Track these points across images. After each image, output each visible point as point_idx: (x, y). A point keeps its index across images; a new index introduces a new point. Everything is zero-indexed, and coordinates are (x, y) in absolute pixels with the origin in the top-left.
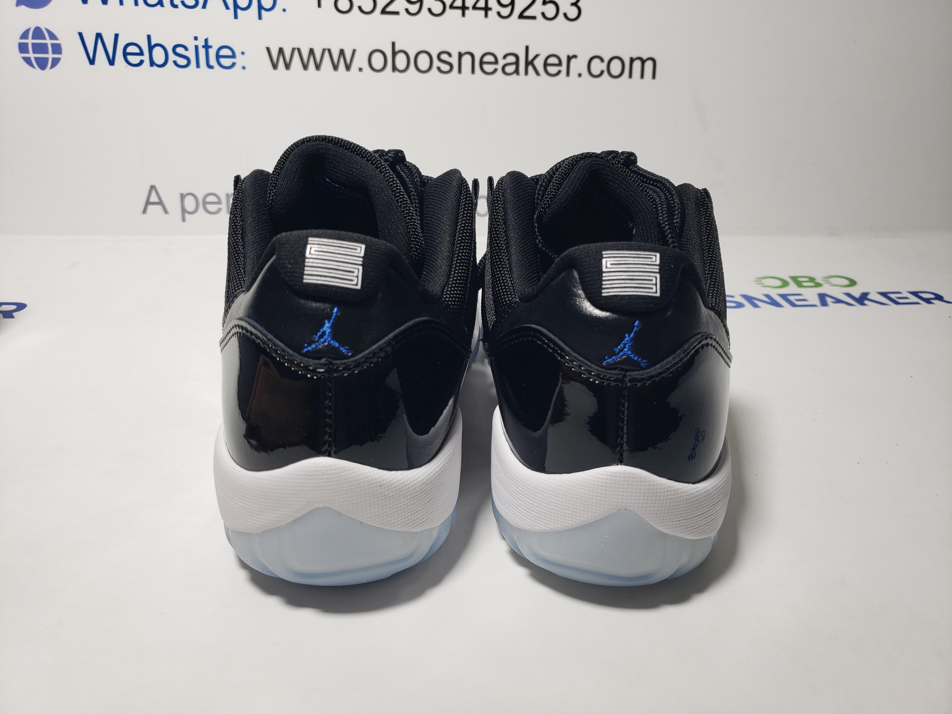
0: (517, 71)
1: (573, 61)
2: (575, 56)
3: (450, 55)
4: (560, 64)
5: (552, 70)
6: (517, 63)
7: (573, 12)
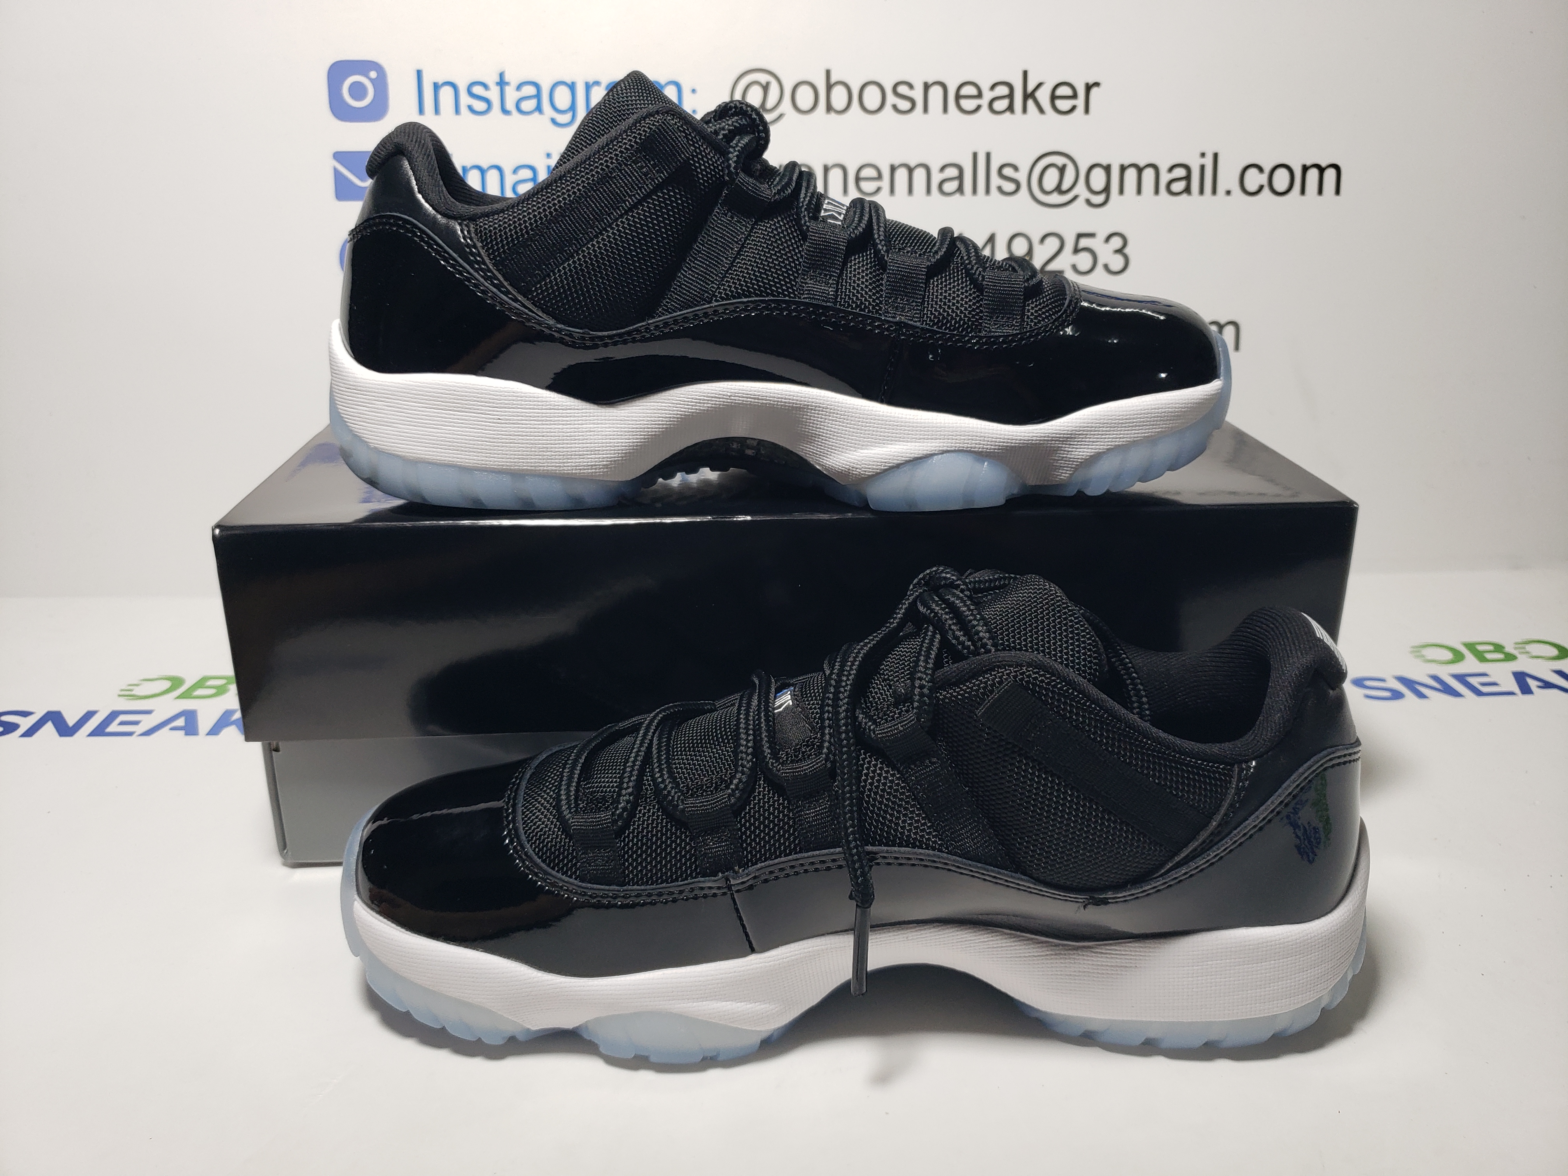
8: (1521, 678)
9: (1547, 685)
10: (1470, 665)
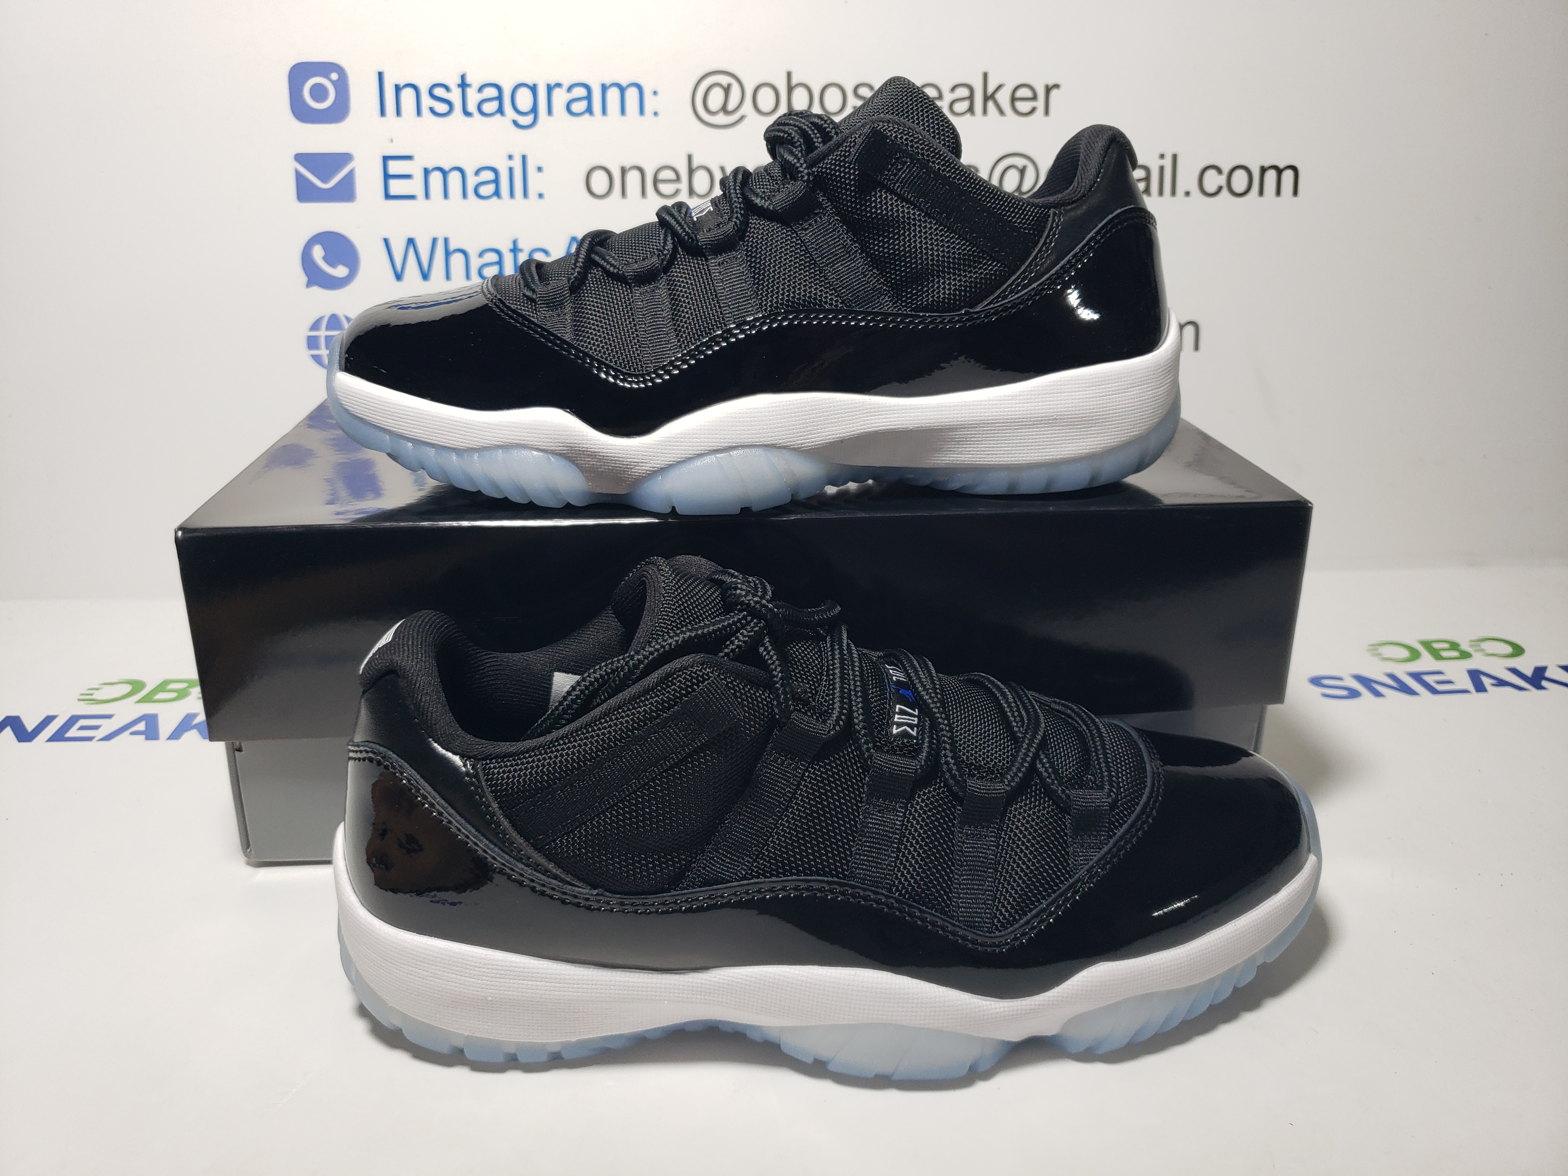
8: (1475, 676)
9: (1501, 683)
10: (1426, 663)
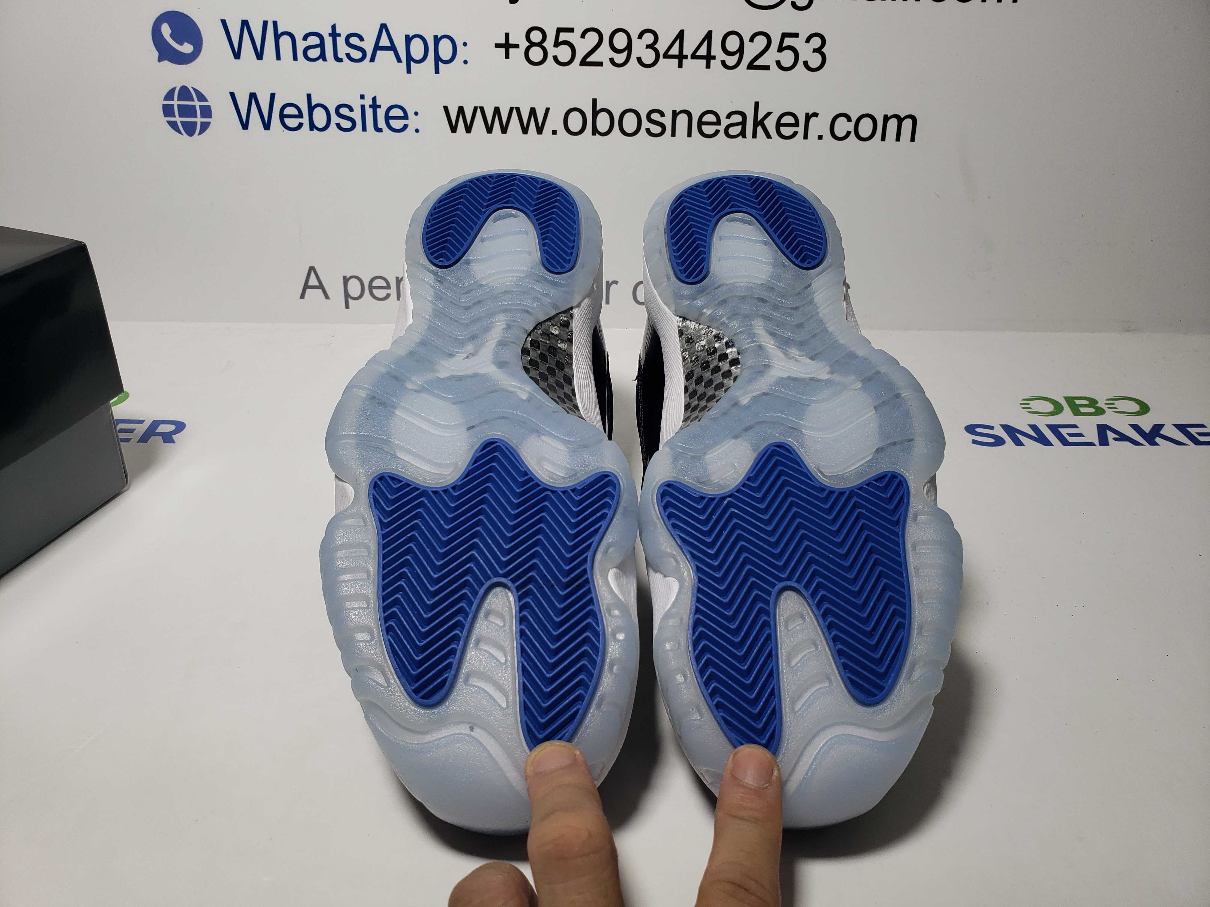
0: (743, 134)
1: (813, 119)
2: (816, 115)
3: (662, 114)
4: (797, 124)
5: (787, 131)
6: (743, 123)
7: (815, 60)
